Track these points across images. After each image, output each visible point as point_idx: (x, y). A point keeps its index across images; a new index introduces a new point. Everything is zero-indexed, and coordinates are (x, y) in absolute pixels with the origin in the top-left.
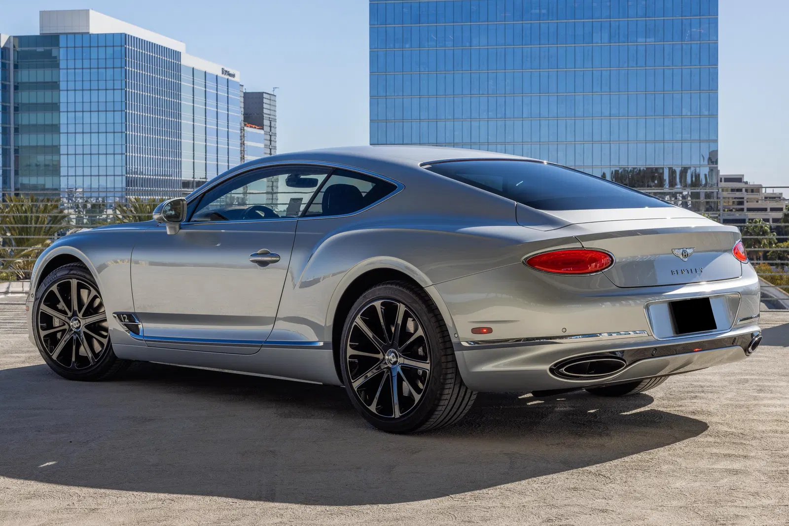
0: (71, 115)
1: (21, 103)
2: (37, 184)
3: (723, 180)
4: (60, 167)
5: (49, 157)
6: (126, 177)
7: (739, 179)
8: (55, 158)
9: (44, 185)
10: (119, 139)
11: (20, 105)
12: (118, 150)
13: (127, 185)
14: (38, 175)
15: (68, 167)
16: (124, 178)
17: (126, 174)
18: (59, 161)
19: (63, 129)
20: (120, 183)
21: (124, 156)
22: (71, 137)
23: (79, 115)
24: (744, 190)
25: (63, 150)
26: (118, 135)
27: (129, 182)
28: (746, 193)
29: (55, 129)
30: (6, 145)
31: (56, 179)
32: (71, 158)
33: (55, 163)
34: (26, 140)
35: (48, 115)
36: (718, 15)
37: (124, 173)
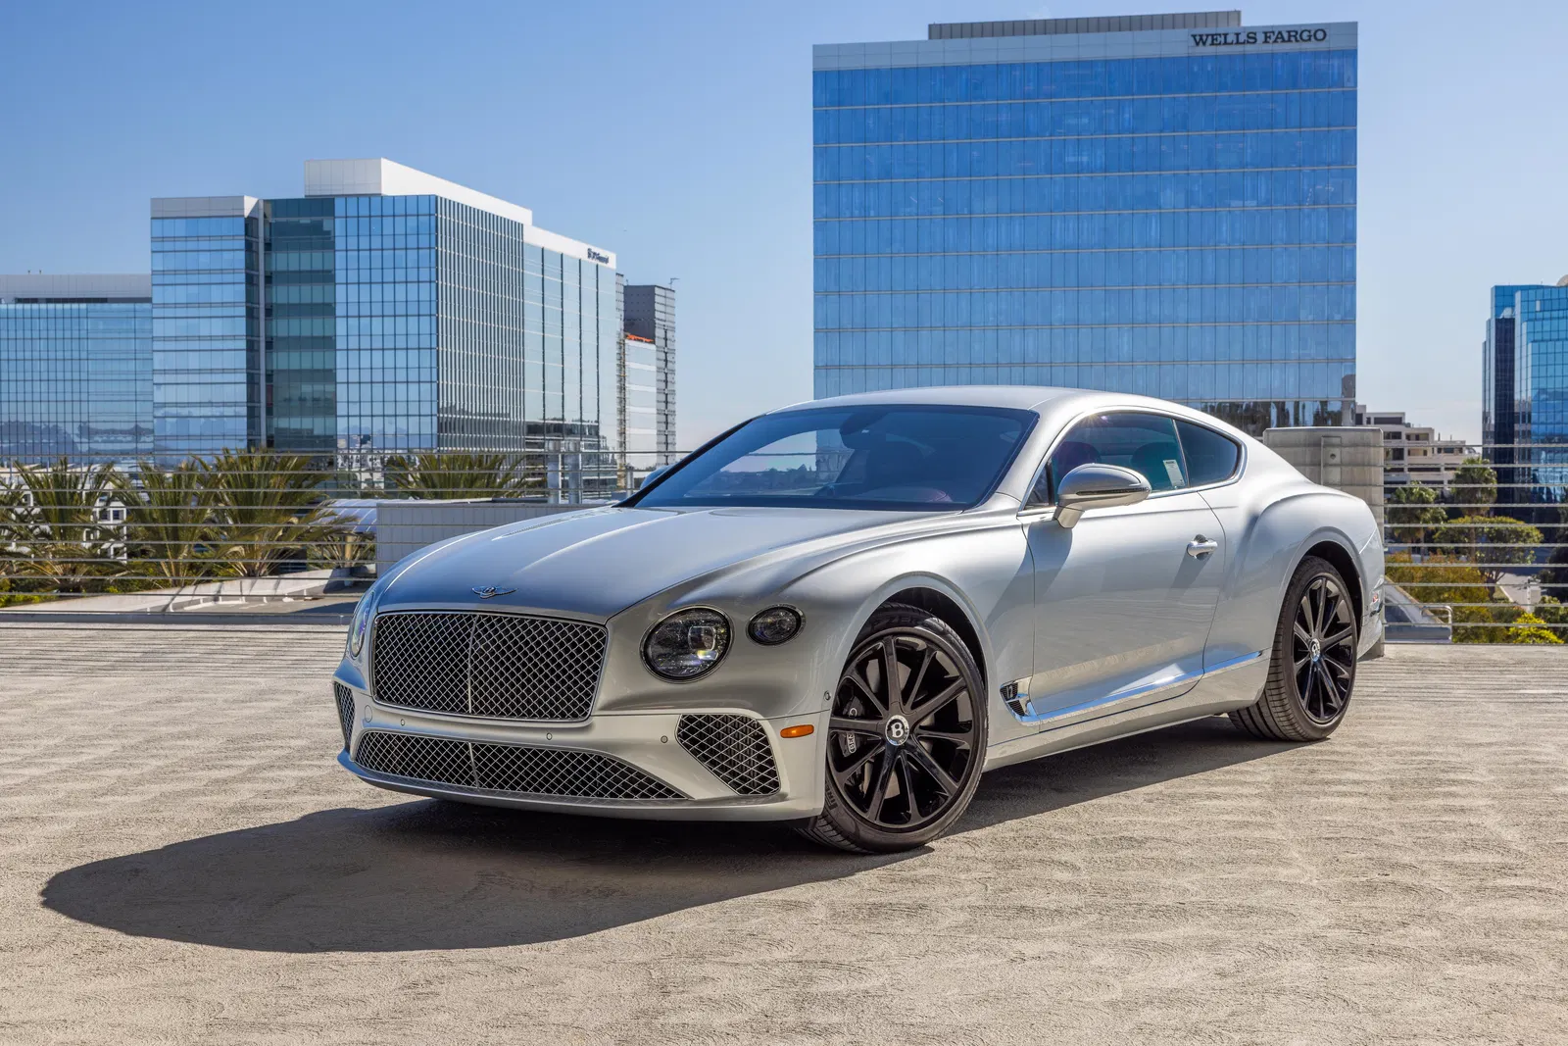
0: (353, 322)
1: (276, 304)
2: (301, 429)
3: (1372, 421)
4: (336, 402)
5: (318, 387)
6: (438, 418)
7: (1398, 420)
8: (329, 388)
9: (312, 430)
10: (426, 359)
11: (274, 306)
12: (425, 375)
13: (440, 429)
14: (302, 414)
15: (348, 402)
16: (435, 419)
17: (439, 412)
18: (335, 394)
19: (340, 344)
20: (429, 427)
21: (435, 385)
22: (353, 355)
23: (365, 321)
24: (1404, 437)
25: (341, 376)
26: (425, 354)
27: (442, 426)
28: (1407, 441)
29: (328, 343)
30: (254, 369)
31: (330, 421)
32: (354, 388)
33: (329, 396)
34: (283, 360)
35: (318, 322)
36: (1356, 163)
37: (435, 411)
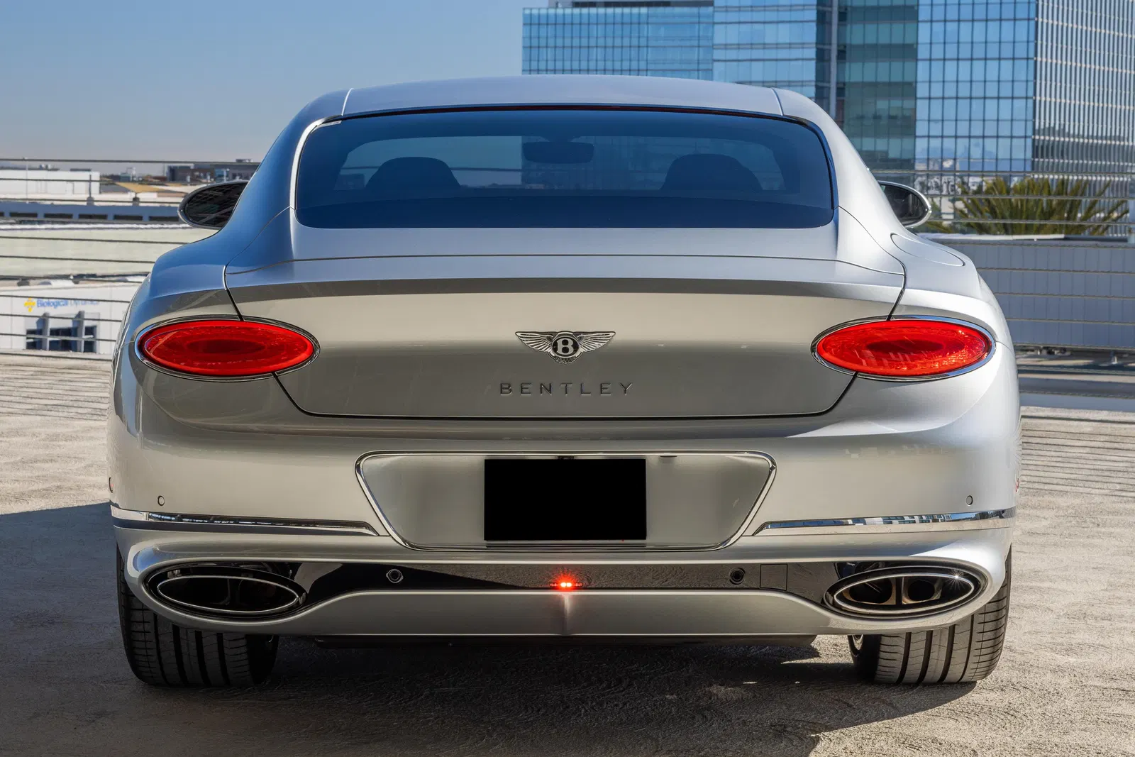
0: (938, 27)
1: (851, 7)
2: (875, 151)
4: (915, 120)
5: (896, 103)
6: (1034, 140)
8: (908, 104)
9: (887, 153)
10: (1022, 71)
11: (849, 9)
12: (1020, 90)
13: (1035, 154)
14: (876, 135)
15: (929, 121)
16: (1029, 142)
17: (1034, 134)
18: (915, 110)
19: (923, 52)
20: (1022, 151)
21: (1030, 102)
22: (937, 66)
23: (952, 27)
25: (922, 91)
26: (1021, 65)
27: (1038, 150)
29: (908, 52)
30: (823, 81)
31: (907, 142)
32: (936, 105)
33: (907, 113)
34: (857, 72)
35: (898, 28)
37: (1030, 133)
